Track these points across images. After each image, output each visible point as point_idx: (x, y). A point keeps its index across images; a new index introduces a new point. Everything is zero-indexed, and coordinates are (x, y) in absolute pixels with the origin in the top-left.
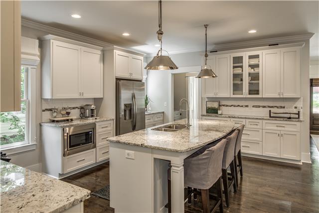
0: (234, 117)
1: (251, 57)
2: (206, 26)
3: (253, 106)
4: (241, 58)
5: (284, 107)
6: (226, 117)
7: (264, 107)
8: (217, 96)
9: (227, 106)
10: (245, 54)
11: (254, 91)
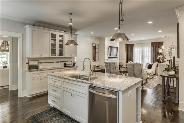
0: (52, 69)
1: (60, 36)
2: (71, 14)
3: (56, 62)
4: (56, 35)
5: (68, 62)
6: (47, 70)
7: (61, 62)
8: (42, 57)
9: (42, 63)
10: (58, 33)
11: (61, 54)
